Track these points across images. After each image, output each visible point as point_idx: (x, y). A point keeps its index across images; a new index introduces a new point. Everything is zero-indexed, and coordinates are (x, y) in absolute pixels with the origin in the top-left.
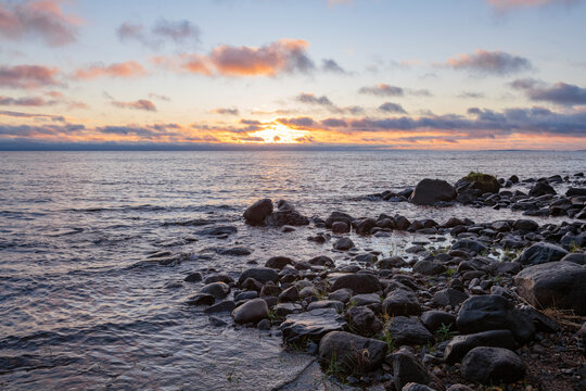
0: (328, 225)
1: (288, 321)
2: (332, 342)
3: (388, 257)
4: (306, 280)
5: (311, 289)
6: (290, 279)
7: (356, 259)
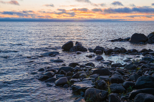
0: (94, 51)
1: (75, 84)
2: (89, 91)
3: (115, 63)
4: (83, 71)
5: (84, 74)
6: (77, 70)
7: (104, 63)
